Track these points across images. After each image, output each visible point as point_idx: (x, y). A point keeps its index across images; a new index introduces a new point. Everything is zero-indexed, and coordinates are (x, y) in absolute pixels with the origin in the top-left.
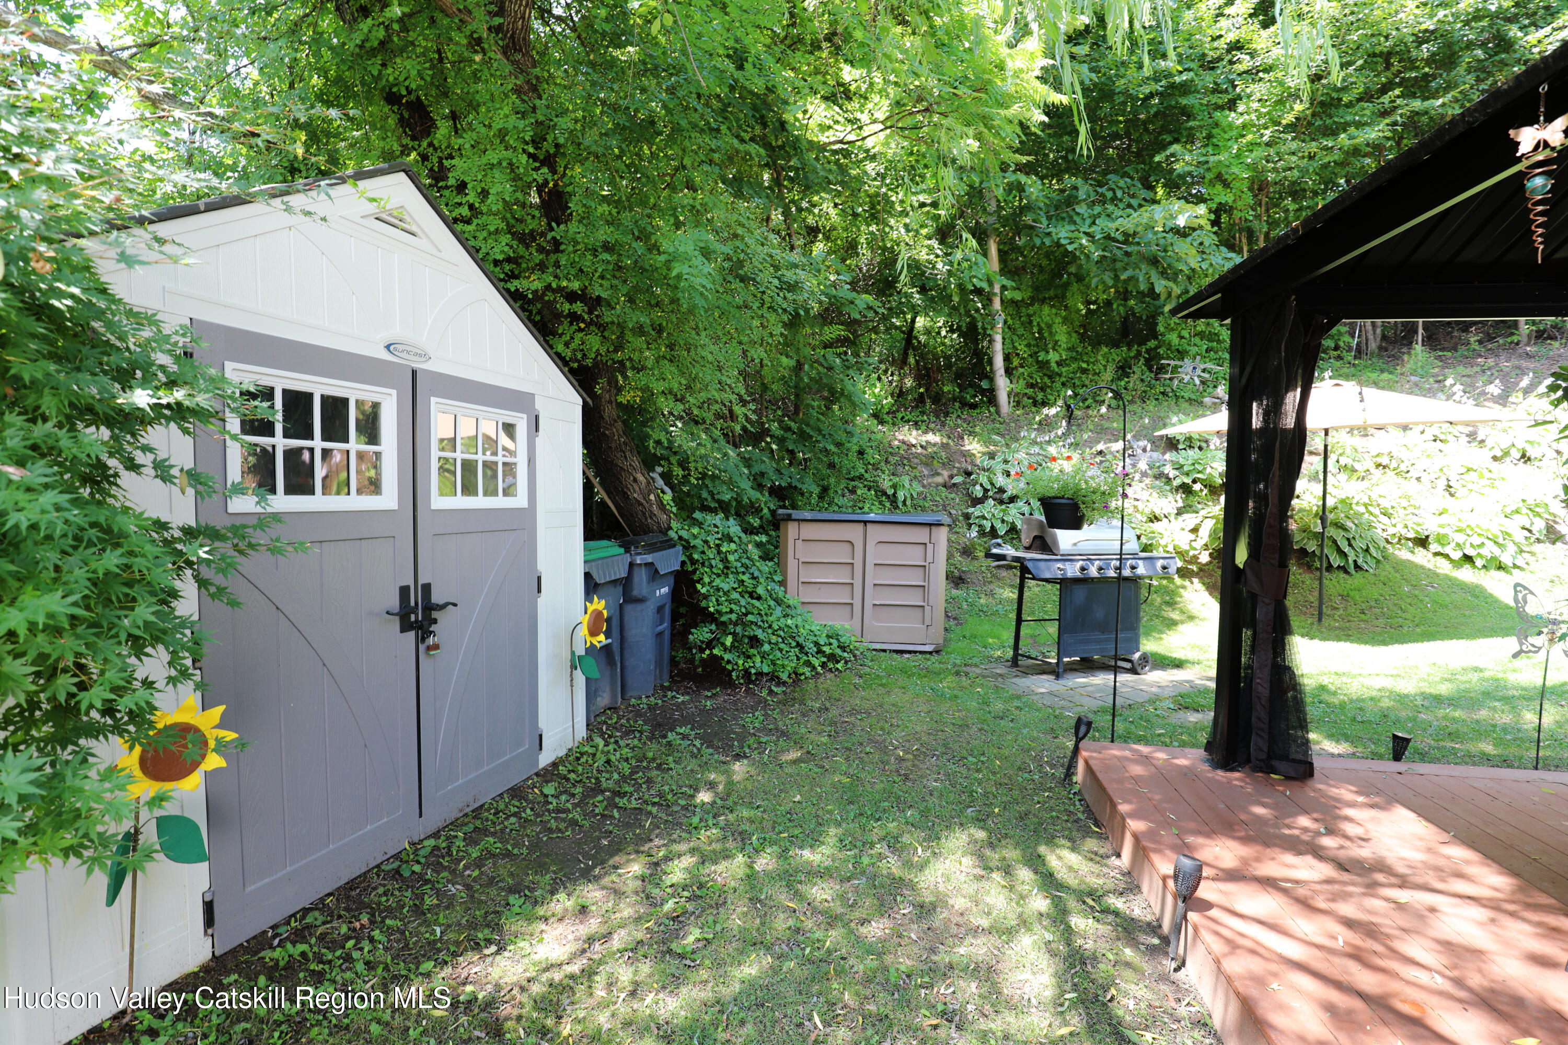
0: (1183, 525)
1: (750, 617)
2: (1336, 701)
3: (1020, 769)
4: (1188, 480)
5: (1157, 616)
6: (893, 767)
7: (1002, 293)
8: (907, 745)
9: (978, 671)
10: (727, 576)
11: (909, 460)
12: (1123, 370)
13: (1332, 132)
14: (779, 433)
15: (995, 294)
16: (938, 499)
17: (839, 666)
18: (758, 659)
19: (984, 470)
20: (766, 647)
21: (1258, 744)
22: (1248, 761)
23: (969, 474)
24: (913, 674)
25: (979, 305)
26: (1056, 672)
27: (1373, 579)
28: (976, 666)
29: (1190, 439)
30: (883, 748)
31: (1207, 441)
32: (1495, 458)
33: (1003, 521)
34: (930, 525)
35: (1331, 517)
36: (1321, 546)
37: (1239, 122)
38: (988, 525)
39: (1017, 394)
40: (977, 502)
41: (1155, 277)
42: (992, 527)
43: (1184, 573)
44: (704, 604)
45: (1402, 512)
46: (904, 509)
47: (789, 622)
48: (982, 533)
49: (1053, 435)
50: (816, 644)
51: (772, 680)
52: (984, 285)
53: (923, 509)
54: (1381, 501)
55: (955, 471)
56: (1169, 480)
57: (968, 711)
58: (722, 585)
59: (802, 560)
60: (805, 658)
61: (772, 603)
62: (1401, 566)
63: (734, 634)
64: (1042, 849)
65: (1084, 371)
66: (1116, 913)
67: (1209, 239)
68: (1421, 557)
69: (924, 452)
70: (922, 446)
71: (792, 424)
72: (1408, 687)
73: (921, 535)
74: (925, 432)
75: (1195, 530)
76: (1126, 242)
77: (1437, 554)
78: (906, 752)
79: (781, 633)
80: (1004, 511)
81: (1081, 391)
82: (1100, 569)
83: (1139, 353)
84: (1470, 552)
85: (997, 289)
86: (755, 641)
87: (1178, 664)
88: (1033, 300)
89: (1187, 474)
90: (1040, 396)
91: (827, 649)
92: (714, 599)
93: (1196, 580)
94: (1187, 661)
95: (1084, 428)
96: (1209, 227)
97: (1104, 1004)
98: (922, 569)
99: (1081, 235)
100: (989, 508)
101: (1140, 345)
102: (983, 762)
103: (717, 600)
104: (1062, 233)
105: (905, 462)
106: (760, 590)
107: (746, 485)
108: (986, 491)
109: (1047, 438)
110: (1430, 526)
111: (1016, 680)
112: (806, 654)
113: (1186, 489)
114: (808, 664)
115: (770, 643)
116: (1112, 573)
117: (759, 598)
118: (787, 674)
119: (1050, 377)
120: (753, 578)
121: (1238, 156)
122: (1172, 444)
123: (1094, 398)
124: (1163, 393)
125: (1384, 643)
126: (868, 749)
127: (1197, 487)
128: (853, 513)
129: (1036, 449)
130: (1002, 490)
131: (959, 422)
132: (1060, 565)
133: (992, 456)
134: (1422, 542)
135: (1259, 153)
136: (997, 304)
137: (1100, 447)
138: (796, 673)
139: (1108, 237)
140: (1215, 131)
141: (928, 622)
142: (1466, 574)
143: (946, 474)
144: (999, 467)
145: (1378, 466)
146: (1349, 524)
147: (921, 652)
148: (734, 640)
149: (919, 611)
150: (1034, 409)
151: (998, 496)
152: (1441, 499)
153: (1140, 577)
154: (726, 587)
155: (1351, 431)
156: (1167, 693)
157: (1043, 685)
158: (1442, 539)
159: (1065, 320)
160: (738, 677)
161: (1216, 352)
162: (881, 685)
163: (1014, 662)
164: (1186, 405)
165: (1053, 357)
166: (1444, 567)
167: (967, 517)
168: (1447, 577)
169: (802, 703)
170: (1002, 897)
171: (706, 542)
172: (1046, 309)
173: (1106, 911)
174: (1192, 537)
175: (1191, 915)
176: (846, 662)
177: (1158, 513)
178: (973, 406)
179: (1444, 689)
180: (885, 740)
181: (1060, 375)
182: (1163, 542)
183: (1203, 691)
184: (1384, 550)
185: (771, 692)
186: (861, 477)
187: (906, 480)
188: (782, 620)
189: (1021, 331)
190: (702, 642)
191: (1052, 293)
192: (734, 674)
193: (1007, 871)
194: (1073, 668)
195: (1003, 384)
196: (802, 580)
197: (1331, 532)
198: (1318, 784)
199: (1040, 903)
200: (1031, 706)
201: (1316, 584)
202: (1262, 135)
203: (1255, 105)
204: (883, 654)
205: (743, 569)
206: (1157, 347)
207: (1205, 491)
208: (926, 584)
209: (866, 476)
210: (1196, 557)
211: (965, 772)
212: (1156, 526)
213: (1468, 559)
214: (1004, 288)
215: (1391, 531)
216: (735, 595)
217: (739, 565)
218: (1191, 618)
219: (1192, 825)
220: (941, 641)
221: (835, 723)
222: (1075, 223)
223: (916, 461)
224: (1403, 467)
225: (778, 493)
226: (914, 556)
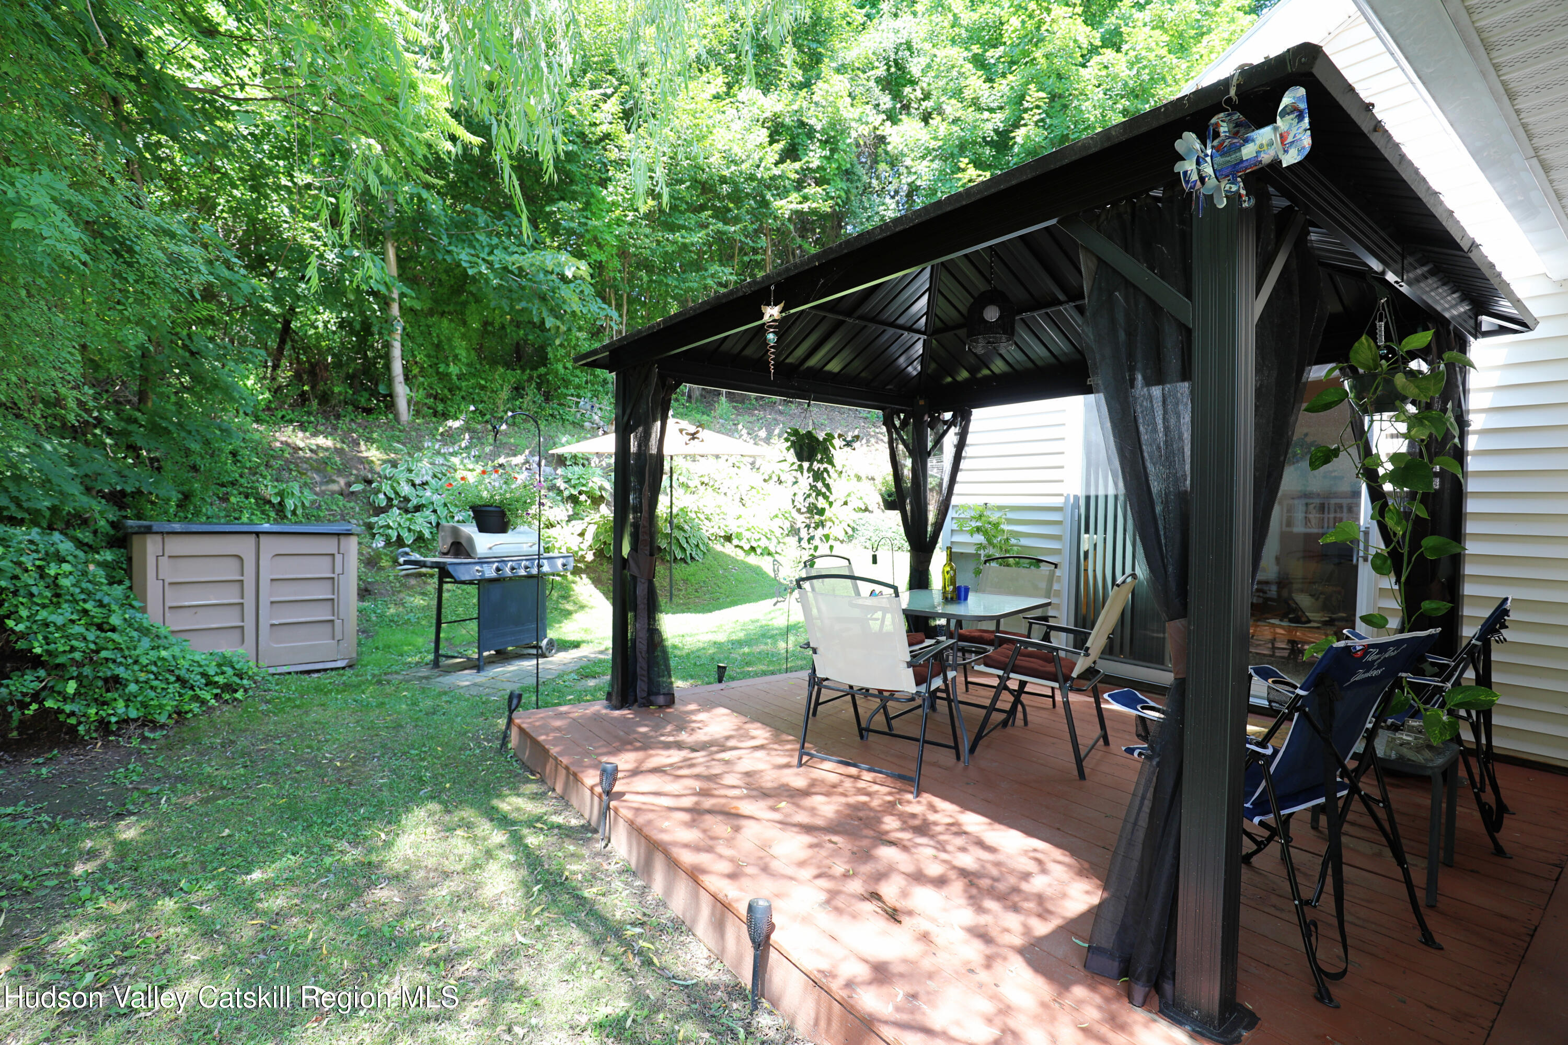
0: (572, 530)
1: (104, 654)
2: (684, 653)
3: (461, 749)
4: (575, 492)
5: (556, 609)
6: (333, 778)
7: (400, 299)
8: (343, 755)
9: (401, 677)
10: (58, 605)
11: (297, 465)
12: (518, 390)
13: (673, 228)
14: (117, 426)
15: (394, 300)
16: (334, 507)
17: (239, 695)
18: (121, 704)
19: (386, 478)
20: (133, 688)
21: (641, 687)
22: (636, 701)
23: (369, 482)
24: (330, 691)
25: (376, 307)
26: (478, 665)
27: (701, 567)
28: (397, 673)
29: (575, 457)
30: (314, 764)
31: (588, 459)
32: (765, 480)
33: (410, 530)
34: (338, 534)
35: (675, 521)
36: (670, 543)
37: (609, 199)
38: (394, 535)
39: (417, 403)
40: (379, 511)
41: (545, 314)
42: (399, 536)
43: (576, 571)
44: (21, 645)
45: (717, 517)
46: (293, 519)
47: (164, 653)
48: (388, 543)
49: (456, 448)
50: (204, 675)
51: (144, 725)
52: (383, 290)
53: (318, 518)
54: (705, 510)
55: (352, 478)
56: (560, 492)
57: (399, 713)
58: (52, 618)
59: (167, 581)
60: (191, 693)
61: (135, 634)
62: (718, 556)
63: (79, 678)
64: (495, 802)
65: (483, 388)
66: (559, 827)
67: (589, 290)
68: (729, 549)
69: (314, 456)
70: (311, 450)
71: (139, 414)
72: (722, 638)
73: (329, 545)
74: (314, 435)
75: (582, 534)
76: (519, 276)
77: (737, 546)
78: (343, 761)
79: (154, 669)
80: (410, 520)
81: (480, 407)
82: (513, 569)
83: (531, 379)
84: (754, 545)
85: (395, 295)
86: (114, 682)
87: (576, 645)
88: (431, 313)
89: (574, 487)
90: (440, 407)
91: (220, 679)
92: (40, 637)
93: (584, 576)
94: (583, 642)
95: (484, 441)
96: (589, 279)
97: (562, 884)
98: (330, 582)
99: (480, 261)
100: (394, 517)
101: (532, 369)
102: (425, 752)
103: (45, 638)
104: (463, 255)
105: (292, 466)
106: (115, 620)
107: (75, 489)
108: (390, 500)
109: (451, 450)
110: (733, 529)
111: (440, 679)
112: (192, 688)
113: (574, 499)
114: (196, 698)
115: (137, 682)
116: (522, 572)
117: (113, 630)
118: (166, 715)
119: (450, 390)
120: (101, 604)
121: (609, 226)
122: (561, 461)
123: (492, 414)
124: (552, 415)
125: (710, 611)
126: (298, 768)
127: (583, 498)
128: (227, 523)
129: (439, 460)
130: (407, 500)
131: (354, 426)
132: (478, 568)
133: (394, 464)
134: (728, 538)
135: (625, 229)
136: (395, 310)
137: (502, 460)
138: (179, 713)
139: (505, 269)
140: (592, 200)
141: (338, 636)
142: (752, 560)
143: (342, 481)
144: (402, 477)
145: (702, 483)
146: (686, 527)
147: (332, 669)
148: (80, 685)
149: (329, 625)
150: (434, 419)
151: (402, 505)
152: (737, 509)
153: (545, 574)
154: (60, 621)
155: (685, 457)
156: (572, 667)
157: (466, 679)
158: (739, 536)
159: (463, 337)
160: (88, 731)
161: (593, 385)
162: (296, 706)
163: (436, 664)
164: (570, 427)
165: (453, 369)
166: (740, 555)
167: (370, 526)
168: (743, 563)
169: (196, 742)
170: (468, 845)
171: (19, 564)
172: (445, 323)
173: (552, 827)
174: (580, 539)
175: (613, 804)
176: (246, 691)
177: (552, 519)
178: (369, 411)
179: (741, 635)
180: (316, 756)
181: (460, 389)
182: (557, 545)
183: (598, 662)
184: (707, 545)
185: (144, 739)
186: (233, 484)
187: (295, 487)
188: (151, 653)
189: (420, 340)
190: (24, 695)
191: (451, 308)
192: (81, 729)
193: (469, 826)
194: (491, 661)
195: (401, 391)
196: (168, 604)
197: (676, 533)
198: (679, 707)
199: (499, 837)
200: (460, 698)
201: (667, 573)
202: (626, 216)
203: (621, 190)
204: (287, 677)
205: (83, 596)
206: (546, 374)
207: (589, 502)
208: (335, 597)
209: (242, 481)
210: (583, 557)
211: (409, 764)
212: (551, 532)
213: (753, 549)
214: (402, 295)
215: (711, 531)
216: (77, 629)
217: (78, 590)
218: (582, 607)
219: (604, 750)
220: (354, 655)
221: (249, 755)
222: (474, 248)
223: (305, 466)
224: (717, 486)
225: (117, 499)
226: (321, 568)
